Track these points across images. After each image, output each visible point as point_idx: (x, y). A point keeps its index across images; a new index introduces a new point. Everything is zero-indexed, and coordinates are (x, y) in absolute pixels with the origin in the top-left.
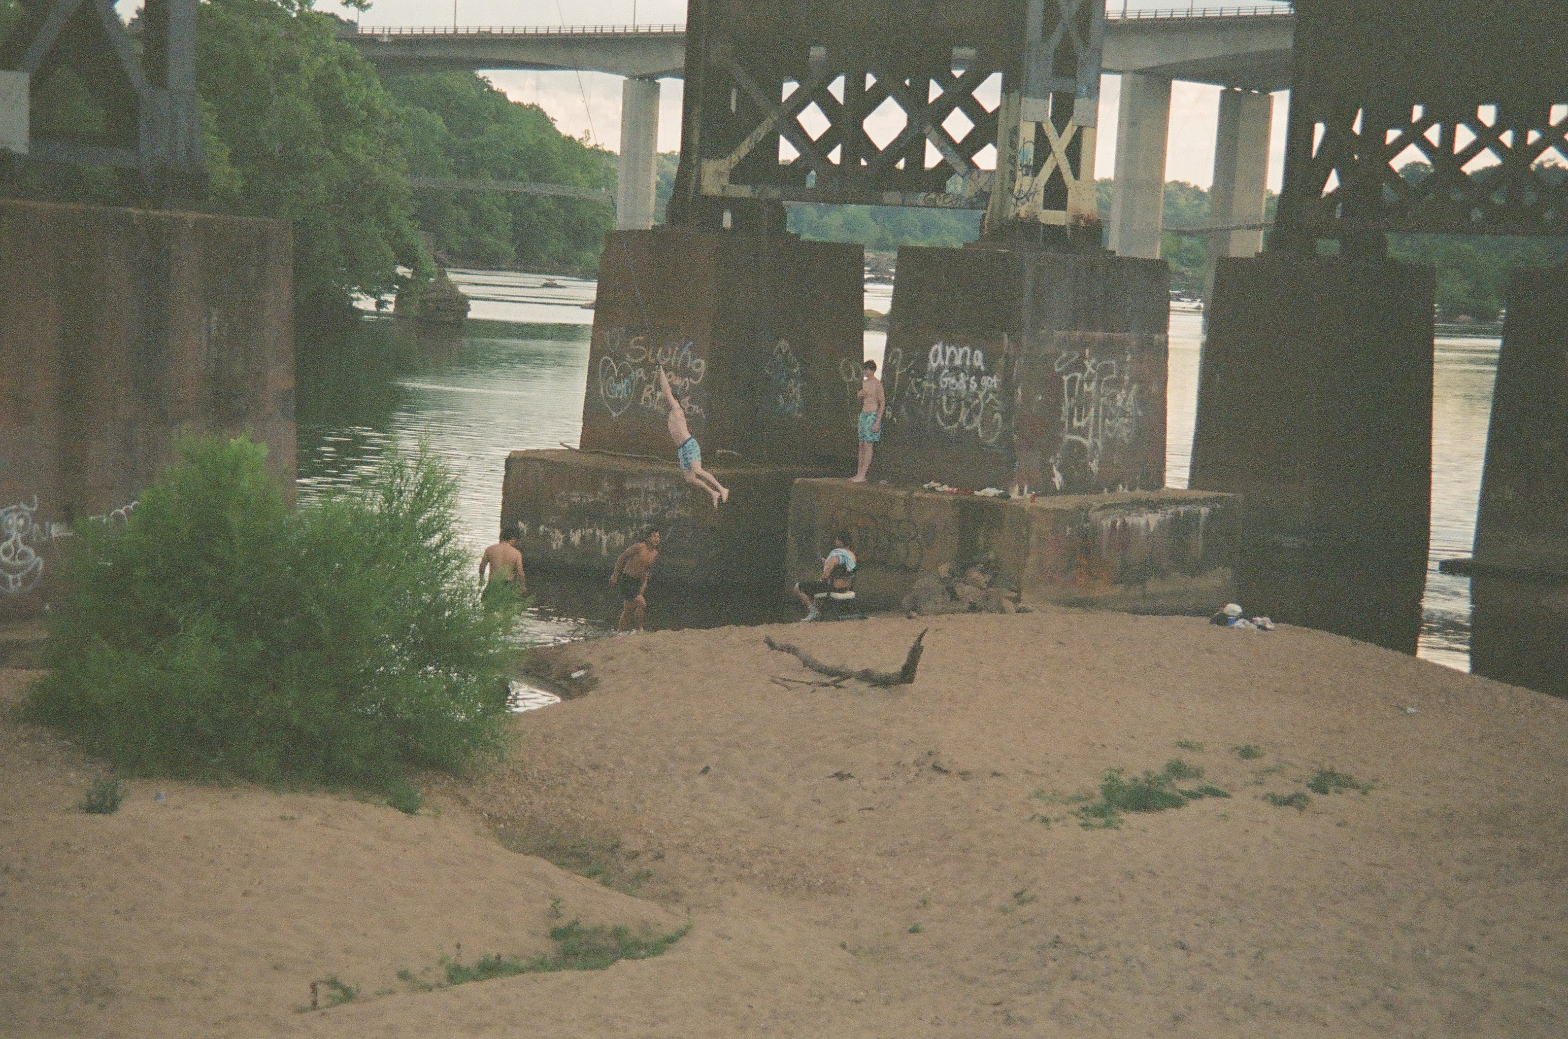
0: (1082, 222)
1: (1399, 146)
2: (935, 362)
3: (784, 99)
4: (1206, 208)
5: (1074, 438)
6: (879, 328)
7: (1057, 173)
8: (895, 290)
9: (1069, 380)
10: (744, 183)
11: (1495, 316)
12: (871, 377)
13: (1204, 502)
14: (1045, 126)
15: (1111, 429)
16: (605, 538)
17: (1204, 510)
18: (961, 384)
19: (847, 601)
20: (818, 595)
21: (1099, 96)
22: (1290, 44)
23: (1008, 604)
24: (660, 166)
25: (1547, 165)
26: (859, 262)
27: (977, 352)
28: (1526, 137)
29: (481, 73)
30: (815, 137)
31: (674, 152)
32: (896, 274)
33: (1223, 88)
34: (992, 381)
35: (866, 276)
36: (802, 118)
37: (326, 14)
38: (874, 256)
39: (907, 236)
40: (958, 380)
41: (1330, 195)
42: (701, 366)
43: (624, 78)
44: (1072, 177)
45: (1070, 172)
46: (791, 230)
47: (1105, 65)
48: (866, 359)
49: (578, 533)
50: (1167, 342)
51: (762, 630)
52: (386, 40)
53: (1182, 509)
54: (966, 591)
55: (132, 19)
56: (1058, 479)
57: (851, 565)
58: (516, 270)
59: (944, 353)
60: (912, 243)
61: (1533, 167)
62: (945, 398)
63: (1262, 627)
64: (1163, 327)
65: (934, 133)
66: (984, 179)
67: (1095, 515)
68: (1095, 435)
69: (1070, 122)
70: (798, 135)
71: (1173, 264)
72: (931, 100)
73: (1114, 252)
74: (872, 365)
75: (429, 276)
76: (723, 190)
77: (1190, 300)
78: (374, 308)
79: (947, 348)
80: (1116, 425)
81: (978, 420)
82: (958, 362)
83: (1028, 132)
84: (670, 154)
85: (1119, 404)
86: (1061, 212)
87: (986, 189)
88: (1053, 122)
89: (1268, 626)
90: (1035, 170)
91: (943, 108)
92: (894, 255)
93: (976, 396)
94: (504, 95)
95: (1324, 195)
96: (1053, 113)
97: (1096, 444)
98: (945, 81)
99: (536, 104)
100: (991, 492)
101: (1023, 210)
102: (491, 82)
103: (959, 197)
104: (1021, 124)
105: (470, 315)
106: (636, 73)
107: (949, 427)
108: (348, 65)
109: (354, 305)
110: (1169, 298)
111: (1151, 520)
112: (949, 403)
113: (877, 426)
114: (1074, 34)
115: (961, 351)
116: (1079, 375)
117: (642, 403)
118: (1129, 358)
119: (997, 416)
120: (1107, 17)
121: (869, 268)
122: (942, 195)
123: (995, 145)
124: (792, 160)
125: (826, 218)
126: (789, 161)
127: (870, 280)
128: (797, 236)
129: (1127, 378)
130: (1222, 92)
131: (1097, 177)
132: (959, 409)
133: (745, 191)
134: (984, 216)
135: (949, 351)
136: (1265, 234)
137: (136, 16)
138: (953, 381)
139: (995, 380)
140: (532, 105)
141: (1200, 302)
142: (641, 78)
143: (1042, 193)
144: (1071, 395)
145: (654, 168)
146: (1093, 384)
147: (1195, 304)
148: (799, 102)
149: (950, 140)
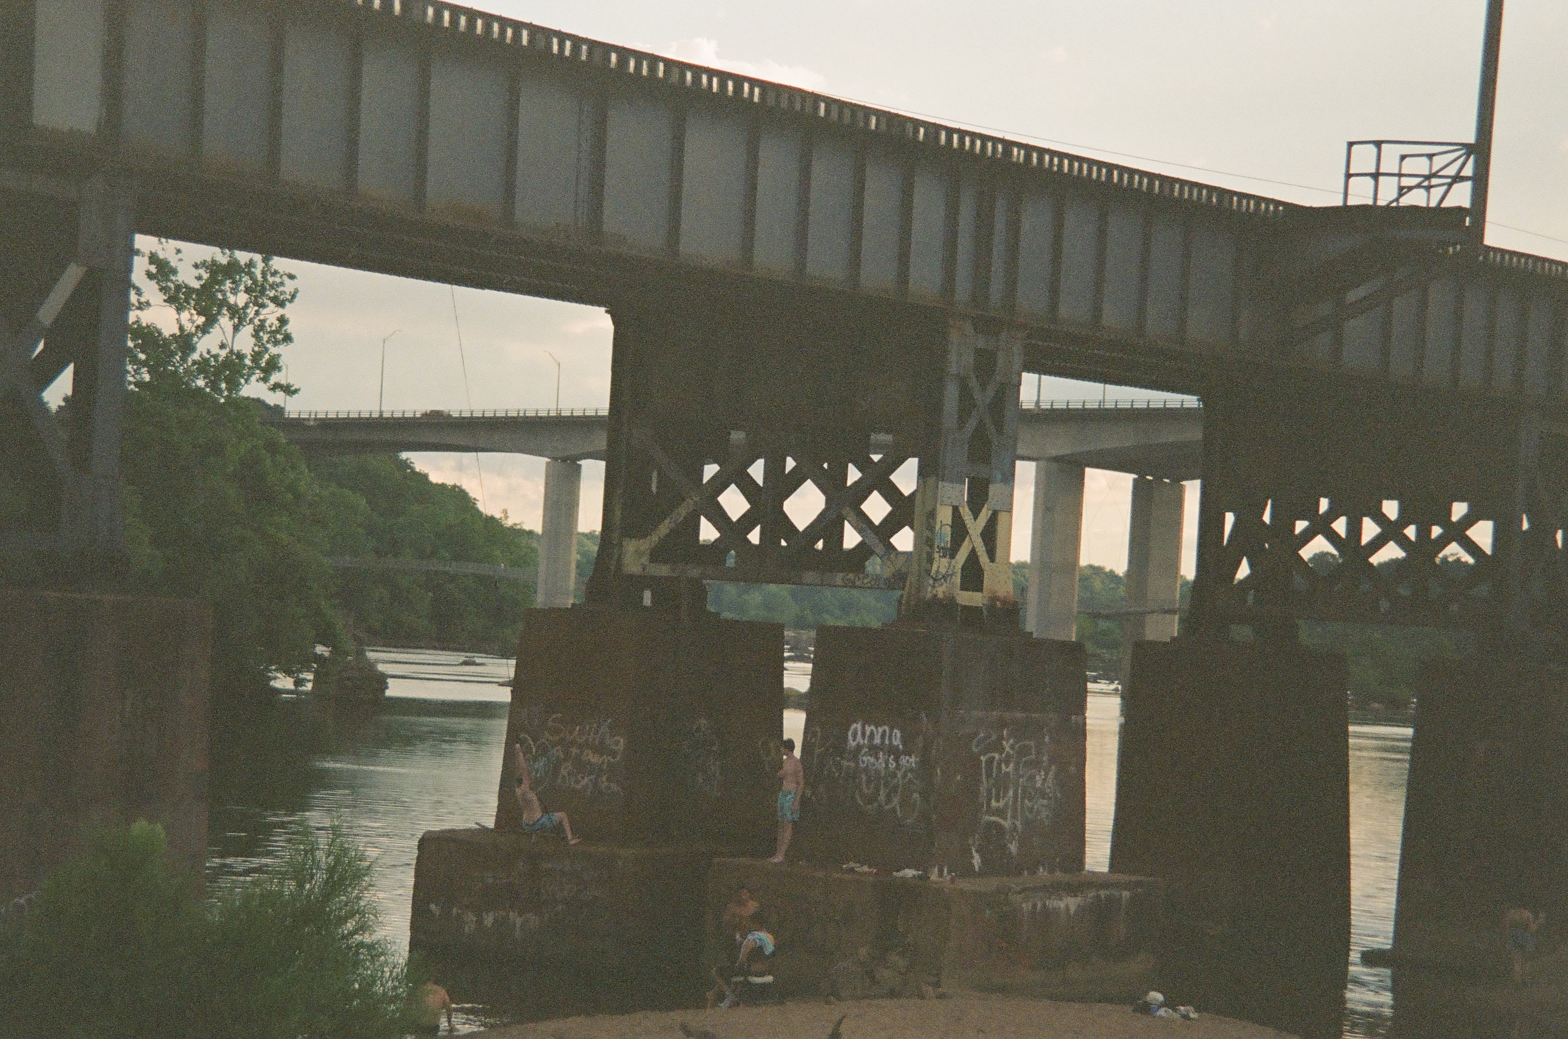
0: (998, 603)
1: (1307, 536)
2: (854, 740)
3: (704, 482)
4: (1122, 591)
5: (993, 818)
6: (798, 706)
7: (973, 556)
8: (813, 669)
9: (986, 761)
10: (665, 562)
11: (1406, 704)
12: (791, 757)
13: (1127, 886)
14: (961, 509)
15: (1031, 810)
16: (519, 921)
17: (1126, 894)
18: (880, 763)
19: (764, 986)
20: (735, 979)
21: (1014, 481)
22: (1199, 435)
23: (929, 990)
24: (580, 544)
25: (1450, 559)
26: (780, 641)
27: (895, 731)
28: (1430, 532)
29: (404, 455)
30: (734, 517)
31: (594, 531)
32: (815, 653)
33: (1135, 476)
34: (910, 760)
35: (786, 654)
36: (722, 499)
37: (253, 399)
38: (793, 635)
39: (826, 616)
40: (877, 759)
41: (1241, 582)
42: (620, 743)
43: (547, 460)
44: (988, 560)
45: (985, 554)
46: (711, 608)
47: (1020, 452)
48: (785, 737)
49: (491, 914)
50: (1085, 724)
51: (677, 1017)
52: (312, 423)
53: (1103, 893)
54: (884, 974)
55: (59, 406)
56: (977, 860)
57: (769, 948)
58: (435, 648)
59: (863, 734)
60: (830, 622)
61: (1438, 560)
62: (864, 777)
63: (1186, 1017)
64: (1081, 707)
65: (852, 514)
66: (902, 559)
67: (1016, 899)
68: (1014, 817)
69: (986, 506)
70: (719, 517)
71: (1089, 647)
72: (849, 483)
73: (1031, 633)
74: (790, 745)
75: (347, 654)
76: (644, 569)
77: (1107, 682)
78: (292, 687)
79: (867, 727)
80: (1036, 807)
81: (896, 801)
82: (877, 741)
83: (945, 515)
84: (590, 533)
85: (1038, 785)
86: (978, 593)
87: (904, 570)
88: (969, 505)
89: (1192, 1015)
90: (952, 552)
91: (861, 492)
92: (813, 634)
93: (894, 775)
94: (425, 476)
95: (1236, 582)
96: (968, 499)
97: (1015, 827)
98: (864, 465)
99: (458, 484)
100: (910, 873)
101: (941, 591)
102: (413, 463)
103: (878, 578)
104: (938, 506)
105: (388, 693)
106: (560, 455)
107: (869, 807)
108: (272, 447)
109: (271, 684)
110: (1086, 680)
111: (1070, 903)
112: (869, 781)
113: (797, 806)
114: (988, 421)
115: (880, 730)
116: (997, 756)
117: (559, 781)
118: (1047, 739)
119: (916, 796)
120: (1022, 406)
121: (788, 647)
122: (861, 576)
123: (912, 528)
124: (713, 539)
125: (745, 597)
126: (709, 540)
127: (790, 659)
128: (718, 614)
129: (1045, 758)
130: (1135, 480)
131: (1013, 559)
132: (877, 789)
133: (663, 570)
134: (902, 596)
135: (868, 729)
136: (1180, 619)
137: (63, 404)
138: (872, 760)
139: (913, 759)
140: (455, 486)
141: (1118, 684)
142: (564, 460)
143: (959, 575)
144: (989, 776)
145: (574, 548)
146: (1012, 765)
147: (1113, 687)
148: (719, 484)
149: (869, 522)
